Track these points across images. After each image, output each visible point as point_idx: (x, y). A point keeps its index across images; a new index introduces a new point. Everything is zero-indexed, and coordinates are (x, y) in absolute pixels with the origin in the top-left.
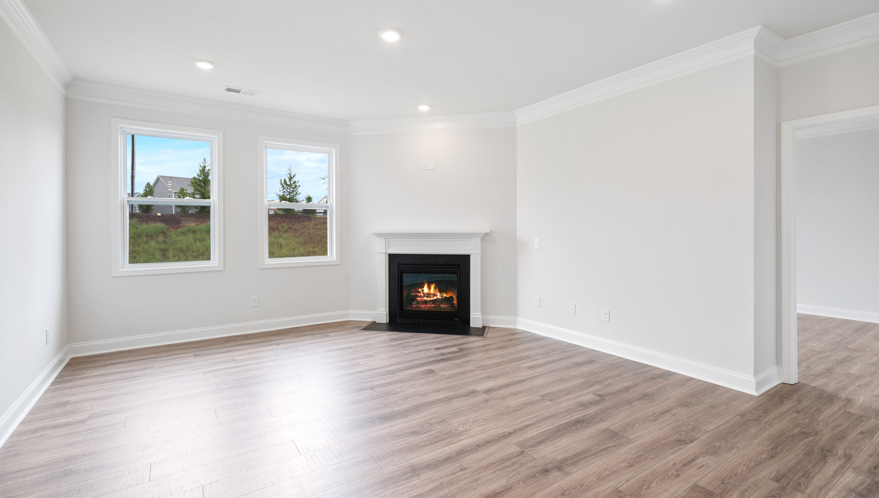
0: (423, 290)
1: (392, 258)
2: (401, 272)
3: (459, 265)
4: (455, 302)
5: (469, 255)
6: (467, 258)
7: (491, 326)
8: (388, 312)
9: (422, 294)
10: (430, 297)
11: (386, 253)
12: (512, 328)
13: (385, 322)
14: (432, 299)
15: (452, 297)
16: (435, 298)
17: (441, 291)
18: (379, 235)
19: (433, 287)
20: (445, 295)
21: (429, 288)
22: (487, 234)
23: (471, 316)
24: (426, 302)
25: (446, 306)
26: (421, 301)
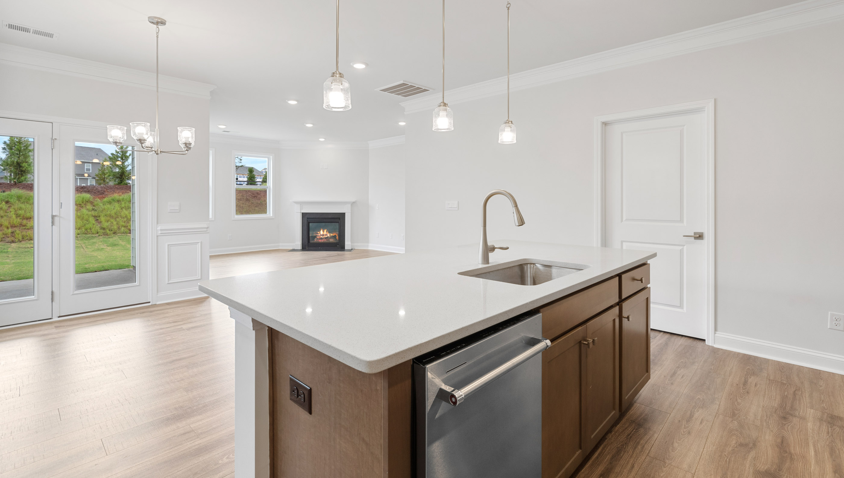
0: (320, 233)
1: (304, 215)
2: (309, 222)
3: (340, 218)
4: (337, 238)
5: (345, 213)
6: (343, 214)
7: (356, 248)
8: (301, 243)
9: (320, 235)
10: (324, 236)
11: (300, 212)
12: (366, 249)
13: (300, 249)
14: (325, 237)
15: (335, 236)
16: (327, 236)
17: (329, 232)
18: (297, 203)
19: (325, 231)
20: (332, 235)
21: (324, 232)
22: (354, 202)
23: (346, 244)
24: (322, 238)
25: (332, 240)
26: (319, 238)
